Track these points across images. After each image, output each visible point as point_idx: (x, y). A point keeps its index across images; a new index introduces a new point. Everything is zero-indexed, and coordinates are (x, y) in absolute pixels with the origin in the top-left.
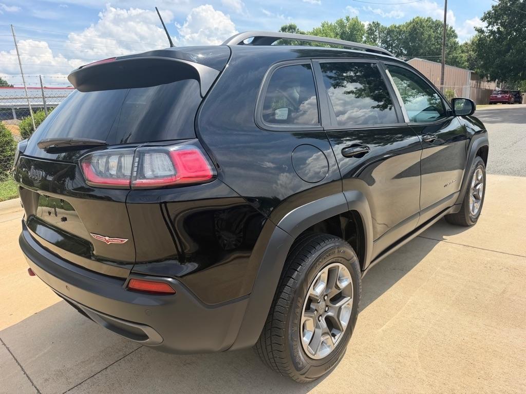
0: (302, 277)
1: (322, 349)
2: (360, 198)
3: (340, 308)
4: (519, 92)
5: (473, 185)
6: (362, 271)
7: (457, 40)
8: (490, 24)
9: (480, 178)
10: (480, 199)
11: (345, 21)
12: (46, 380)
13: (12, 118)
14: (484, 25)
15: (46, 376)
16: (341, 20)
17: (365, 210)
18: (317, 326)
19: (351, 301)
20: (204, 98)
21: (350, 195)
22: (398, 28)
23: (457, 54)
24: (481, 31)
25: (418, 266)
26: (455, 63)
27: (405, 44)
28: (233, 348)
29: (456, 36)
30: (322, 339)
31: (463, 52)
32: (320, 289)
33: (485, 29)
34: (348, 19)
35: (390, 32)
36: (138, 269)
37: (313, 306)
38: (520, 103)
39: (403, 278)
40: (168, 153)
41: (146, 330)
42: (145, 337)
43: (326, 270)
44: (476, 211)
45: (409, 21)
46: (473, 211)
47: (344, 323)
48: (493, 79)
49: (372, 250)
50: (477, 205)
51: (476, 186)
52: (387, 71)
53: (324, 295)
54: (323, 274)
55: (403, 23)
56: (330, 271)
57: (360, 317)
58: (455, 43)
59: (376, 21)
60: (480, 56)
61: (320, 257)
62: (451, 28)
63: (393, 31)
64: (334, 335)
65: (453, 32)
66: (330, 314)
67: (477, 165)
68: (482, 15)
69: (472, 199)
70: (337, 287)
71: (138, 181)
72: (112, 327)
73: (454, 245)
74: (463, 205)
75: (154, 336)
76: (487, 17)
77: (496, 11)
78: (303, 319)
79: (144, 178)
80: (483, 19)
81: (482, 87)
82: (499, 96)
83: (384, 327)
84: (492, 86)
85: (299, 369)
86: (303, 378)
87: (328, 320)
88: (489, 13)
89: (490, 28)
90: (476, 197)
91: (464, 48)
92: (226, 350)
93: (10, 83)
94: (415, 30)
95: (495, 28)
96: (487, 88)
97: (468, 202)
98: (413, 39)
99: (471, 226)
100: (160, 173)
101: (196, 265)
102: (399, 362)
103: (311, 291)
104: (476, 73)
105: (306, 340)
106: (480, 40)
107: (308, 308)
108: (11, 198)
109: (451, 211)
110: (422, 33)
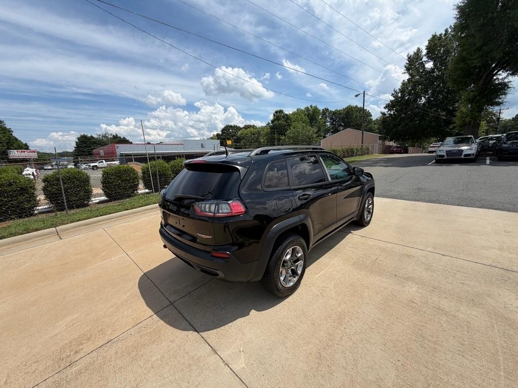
0: (281, 252)
1: (289, 283)
2: (306, 218)
3: (298, 265)
4: (407, 147)
5: (366, 206)
6: (308, 249)
7: (372, 118)
8: (389, 110)
9: (370, 202)
10: (371, 213)
11: (310, 108)
12: (170, 294)
13: (132, 161)
14: (386, 111)
15: (170, 292)
16: (308, 107)
17: (309, 223)
18: (287, 273)
19: (302, 263)
20: (242, 181)
21: (302, 216)
22: (339, 111)
23: (372, 125)
24: (384, 114)
25: (337, 246)
26: (371, 130)
27: (343, 120)
28: (251, 281)
29: (371, 116)
30: (289, 279)
31: (375, 124)
32: (288, 257)
33: (387, 113)
34: (311, 106)
35: (335, 113)
36: (215, 248)
37: (285, 264)
38: (407, 153)
39: (330, 251)
40: (228, 204)
41: (219, 272)
42: (218, 275)
43: (291, 249)
44: (369, 218)
45: (344, 108)
46: (367, 218)
47: (299, 272)
48: (391, 140)
49: (313, 240)
50: (370, 216)
51: (368, 206)
52: (321, 158)
53: (290, 260)
54: (289, 250)
55: (341, 109)
56: (293, 249)
57: (307, 270)
58: (371, 120)
59: (326, 108)
60: (384, 128)
61: (289, 243)
62: (368, 111)
63: (336, 113)
64: (295, 277)
65: (370, 113)
66: (293, 268)
67: (368, 197)
68: (385, 106)
69: (366, 213)
70: (296, 256)
71: (217, 214)
72: (203, 271)
73: (356, 236)
74: (361, 216)
75: (221, 275)
76: (388, 107)
77: (392, 103)
78: (281, 270)
79: (219, 213)
80: (385, 108)
81: (385, 144)
82: (395, 149)
83: (319, 275)
84: (392, 143)
85: (279, 291)
86: (280, 295)
87: (292, 270)
88: (388, 104)
89: (389, 112)
90: (369, 212)
91: (376, 123)
92: (248, 282)
93: (130, 141)
94: (349, 112)
95: (392, 113)
96: (388, 145)
97: (364, 215)
98: (347, 118)
99: (366, 226)
100: (225, 211)
101: (237, 248)
102: (323, 290)
103: (284, 258)
104: (382, 137)
105: (282, 278)
106: (384, 119)
107: (283, 265)
108: (139, 207)
109: (355, 219)
110: (352, 114)
